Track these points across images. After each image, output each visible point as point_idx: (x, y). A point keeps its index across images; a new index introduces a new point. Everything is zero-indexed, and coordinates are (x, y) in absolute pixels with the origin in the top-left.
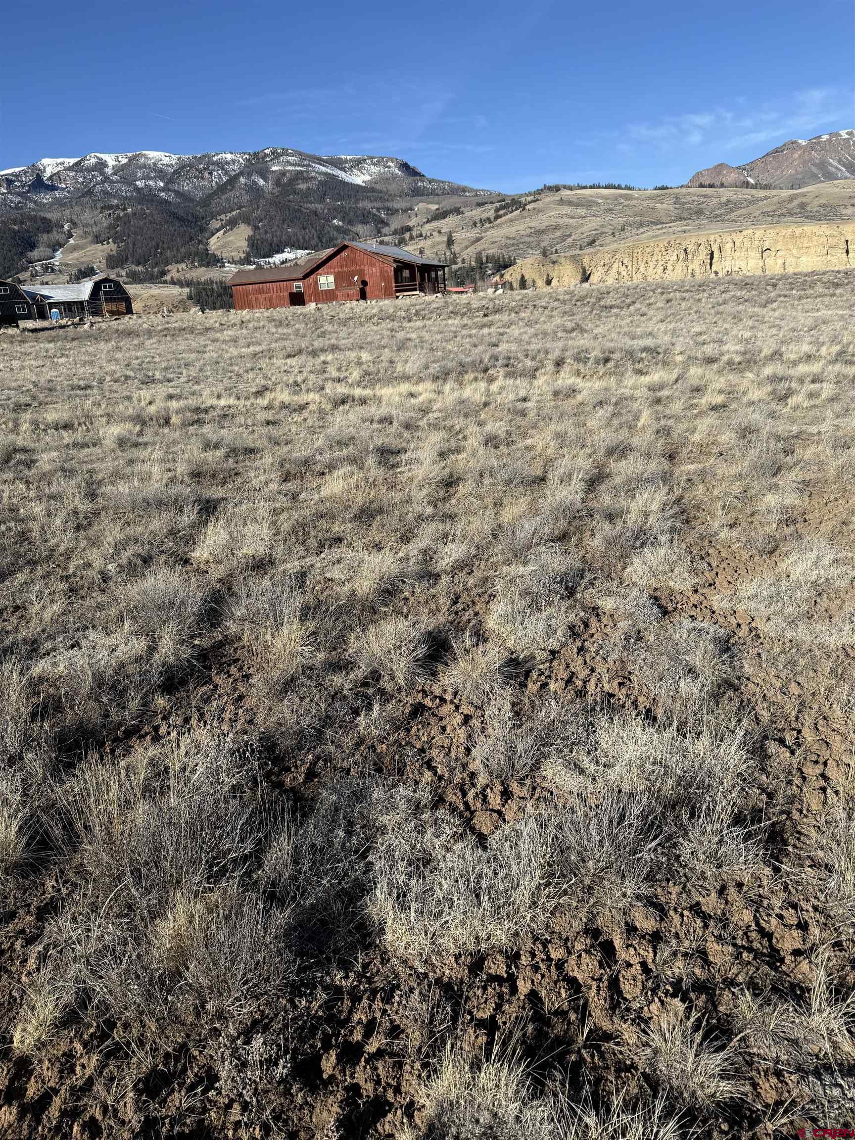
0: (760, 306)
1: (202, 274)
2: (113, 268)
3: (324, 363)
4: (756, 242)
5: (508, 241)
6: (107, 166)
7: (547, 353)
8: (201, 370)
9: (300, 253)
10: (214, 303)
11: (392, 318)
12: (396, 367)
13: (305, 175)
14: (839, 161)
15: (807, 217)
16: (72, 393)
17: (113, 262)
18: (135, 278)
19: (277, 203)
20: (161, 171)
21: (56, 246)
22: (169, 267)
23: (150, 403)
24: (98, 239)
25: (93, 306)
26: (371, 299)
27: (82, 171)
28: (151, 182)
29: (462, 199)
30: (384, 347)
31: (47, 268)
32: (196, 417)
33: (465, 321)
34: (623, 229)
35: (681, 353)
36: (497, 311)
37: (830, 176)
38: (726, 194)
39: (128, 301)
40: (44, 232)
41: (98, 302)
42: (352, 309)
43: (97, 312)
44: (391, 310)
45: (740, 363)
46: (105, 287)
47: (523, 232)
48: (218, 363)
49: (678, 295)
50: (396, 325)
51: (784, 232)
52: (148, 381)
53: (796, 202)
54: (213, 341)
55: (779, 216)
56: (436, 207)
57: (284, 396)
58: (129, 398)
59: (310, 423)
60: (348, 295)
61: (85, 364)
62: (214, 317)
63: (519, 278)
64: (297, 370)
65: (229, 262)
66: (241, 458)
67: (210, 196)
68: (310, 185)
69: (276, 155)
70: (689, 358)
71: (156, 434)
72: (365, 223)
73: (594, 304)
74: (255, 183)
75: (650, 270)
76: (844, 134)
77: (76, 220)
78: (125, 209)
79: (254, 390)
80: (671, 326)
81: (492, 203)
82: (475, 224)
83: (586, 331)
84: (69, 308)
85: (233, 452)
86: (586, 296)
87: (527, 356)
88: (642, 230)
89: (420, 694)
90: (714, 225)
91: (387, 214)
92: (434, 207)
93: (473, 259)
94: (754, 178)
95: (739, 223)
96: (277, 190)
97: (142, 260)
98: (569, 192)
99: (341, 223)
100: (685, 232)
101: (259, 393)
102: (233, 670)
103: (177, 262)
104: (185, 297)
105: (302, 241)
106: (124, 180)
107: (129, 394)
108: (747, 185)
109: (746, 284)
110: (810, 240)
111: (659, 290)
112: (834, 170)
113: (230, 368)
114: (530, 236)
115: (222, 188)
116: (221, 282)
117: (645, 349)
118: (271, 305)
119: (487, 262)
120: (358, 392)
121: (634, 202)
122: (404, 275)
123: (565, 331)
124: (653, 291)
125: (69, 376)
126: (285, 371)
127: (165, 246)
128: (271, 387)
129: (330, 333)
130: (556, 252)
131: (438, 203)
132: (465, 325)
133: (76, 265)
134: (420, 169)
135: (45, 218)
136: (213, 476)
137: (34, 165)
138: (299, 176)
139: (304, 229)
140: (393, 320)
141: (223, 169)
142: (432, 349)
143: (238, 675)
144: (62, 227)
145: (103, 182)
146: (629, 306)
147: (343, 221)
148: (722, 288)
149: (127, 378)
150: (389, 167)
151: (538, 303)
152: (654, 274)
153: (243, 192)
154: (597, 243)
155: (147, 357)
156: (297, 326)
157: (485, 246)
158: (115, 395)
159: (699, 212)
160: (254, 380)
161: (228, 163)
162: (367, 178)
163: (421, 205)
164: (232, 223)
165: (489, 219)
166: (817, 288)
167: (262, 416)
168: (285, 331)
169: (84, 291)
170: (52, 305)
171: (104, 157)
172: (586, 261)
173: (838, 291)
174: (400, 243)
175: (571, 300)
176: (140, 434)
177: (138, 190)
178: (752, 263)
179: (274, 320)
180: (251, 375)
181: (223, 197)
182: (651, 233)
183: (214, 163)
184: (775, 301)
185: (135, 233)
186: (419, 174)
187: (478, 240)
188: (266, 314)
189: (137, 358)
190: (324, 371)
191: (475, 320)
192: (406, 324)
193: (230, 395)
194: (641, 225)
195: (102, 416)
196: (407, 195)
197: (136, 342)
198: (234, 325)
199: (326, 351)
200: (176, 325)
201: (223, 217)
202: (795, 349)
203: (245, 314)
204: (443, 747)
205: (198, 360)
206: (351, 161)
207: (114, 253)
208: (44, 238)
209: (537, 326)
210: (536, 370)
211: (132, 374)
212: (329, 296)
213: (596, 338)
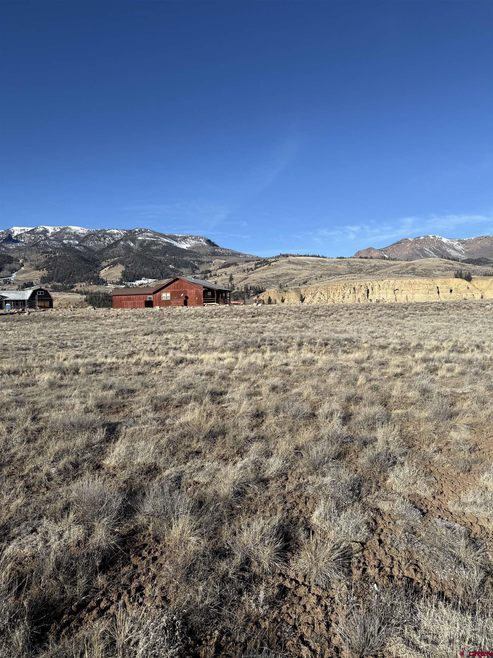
0: (401, 318)
1: (94, 288)
2: (44, 283)
3: (167, 339)
4: (391, 286)
5: (262, 280)
6: (48, 232)
7: (293, 339)
8: (94, 341)
9: (150, 280)
10: (100, 304)
11: (202, 316)
12: (208, 343)
13: (156, 242)
14: (430, 249)
15: (416, 275)
16: (17, 352)
17: (44, 280)
18: (56, 289)
19: (139, 255)
20: (78, 236)
21: (13, 271)
22: (76, 284)
23: (65, 360)
24: (38, 268)
25: (31, 302)
26: (190, 306)
27: (34, 234)
28: (71, 241)
29: (238, 259)
30: (199, 331)
31: (6, 281)
32: (94, 369)
33: (243, 319)
34: (321, 277)
35: (366, 342)
36: (260, 315)
37: (426, 256)
38: (374, 262)
39: (51, 301)
40: (8, 263)
41: (34, 301)
42: (180, 310)
43: (32, 306)
44: (202, 312)
45: (400, 350)
46: (39, 293)
47: (269, 276)
48: (104, 337)
49: (355, 311)
50: (204, 319)
51: (405, 281)
52: (63, 347)
53: (410, 268)
54: (100, 325)
55: (402, 273)
56: (225, 261)
57: (146, 358)
58: (52, 357)
59: (164, 374)
60: (177, 303)
61: (24, 335)
62: (101, 311)
63: (268, 298)
64: (151, 343)
65: (110, 283)
66: (126, 396)
67: (103, 250)
68: (158, 247)
69: (141, 232)
70: (371, 345)
71: (72, 379)
72: (186, 267)
73: (311, 314)
74: (129, 245)
75: (336, 297)
76: (431, 237)
77: (27, 258)
78: (55, 254)
79: (127, 353)
80: (355, 327)
81: (253, 261)
82: (244, 271)
83: (309, 328)
84: (16, 303)
85: (121, 392)
86: (306, 310)
87: (281, 340)
88: (331, 278)
89: (281, 578)
90: (368, 276)
91: (198, 264)
92: (223, 262)
93: (243, 288)
94: (388, 255)
95: (381, 276)
96: (140, 249)
97: (61, 280)
98: (293, 258)
99: (173, 267)
100: (353, 279)
101: (130, 355)
102: (145, 553)
103: (81, 282)
104: (83, 300)
105: (152, 274)
106: (56, 239)
107: (52, 354)
108: (384, 258)
109: (391, 307)
110: (419, 286)
111: (345, 308)
112: (427, 253)
113: (111, 340)
114: (273, 278)
115: (110, 246)
116: (105, 293)
117: (346, 340)
118: (134, 306)
119: (250, 290)
120: (189, 356)
121: (327, 264)
122: (208, 294)
123: (298, 327)
124: (342, 308)
125: (15, 342)
126: (144, 343)
127: (75, 273)
128: (137, 352)
129: (168, 322)
130: (287, 286)
131: (225, 260)
132: (243, 321)
133: (23, 281)
134: (216, 243)
135: (10, 256)
136: (110, 407)
137: (8, 230)
138: (152, 243)
139: (154, 269)
140: (203, 317)
141: (111, 237)
142: (226, 333)
143: (149, 558)
144: (19, 261)
145: (45, 240)
146: (330, 316)
147: (175, 266)
148: (379, 308)
149: (51, 344)
150: (201, 241)
151: (281, 311)
152: (338, 299)
153: (122, 249)
154: (308, 283)
155: (62, 333)
156: (149, 318)
157: (250, 282)
158: (44, 354)
159: (360, 270)
160: (126, 347)
161: (115, 234)
162: (189, 246)
163: (217, 260)
164: (114, 264)
165: (251, 269)
166: (429, 311)
167: (134, 369)
168: (142, 321)
169: (27, 294)
170: (7, 302)
171: (47, 228)
172: (302, 292)
173: (441, 313)
174: (204, 278)
175: (299, 311)
176: (62, 378)
177: (64, 245)
178: (389, 296)
179: (136, 315)
180: (125, 345)
181: (110, 251)
182: (335, 279)
183: (107, 234)
184: (408, 316)
185: (59, 266)
186: (216, 245)
187: (246, 278)
188: (131, 311)
189: (56, 333)
190: (168, 344)
191: (248, 319)
192: (209, 319)
193: (113, 356)
194: (330, 275)
195: (37, 367)
196: (209, 255)
197: (55, 324)
198: (113, 316)
199: (167, 332)
200: (79, 315)
201: (109, 260)
202: (429, 343)
203: (119, 311)
204: (308, 623)
205: (92, 335)
206: (181, 237)
207: (46, 275)
208: (8, 266)
209: (282, 324)
210: (288, 347)
211: (53, 342)
212: (167, 303)
213: (316, 331)
